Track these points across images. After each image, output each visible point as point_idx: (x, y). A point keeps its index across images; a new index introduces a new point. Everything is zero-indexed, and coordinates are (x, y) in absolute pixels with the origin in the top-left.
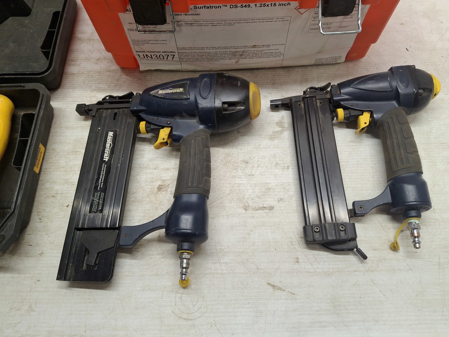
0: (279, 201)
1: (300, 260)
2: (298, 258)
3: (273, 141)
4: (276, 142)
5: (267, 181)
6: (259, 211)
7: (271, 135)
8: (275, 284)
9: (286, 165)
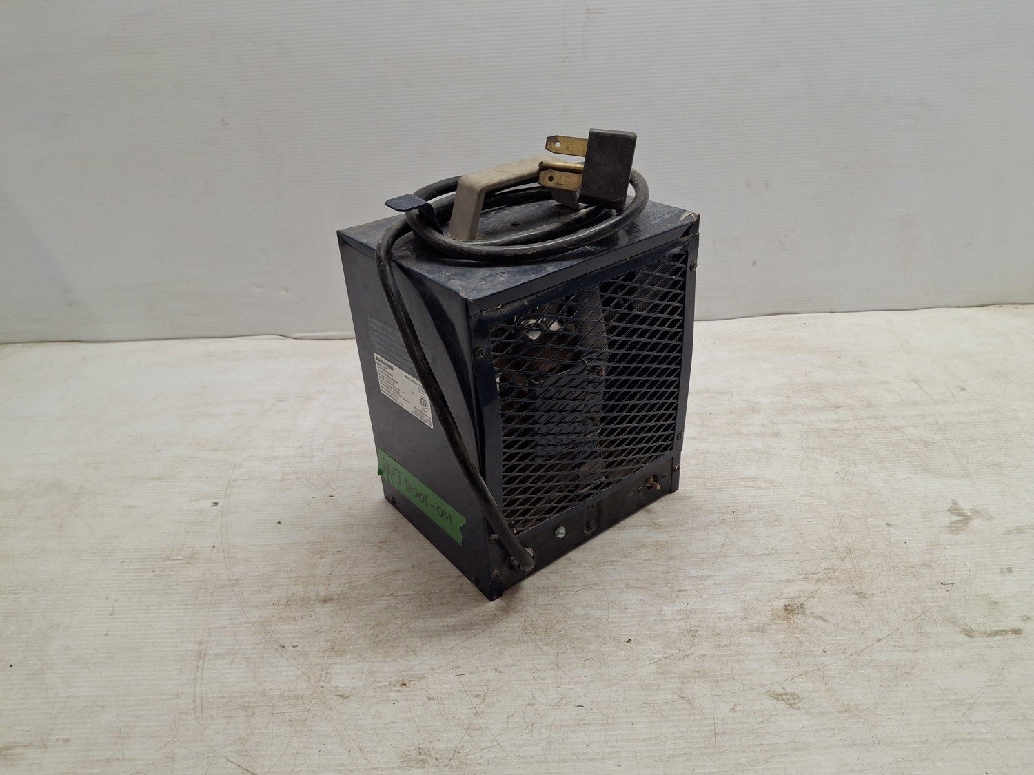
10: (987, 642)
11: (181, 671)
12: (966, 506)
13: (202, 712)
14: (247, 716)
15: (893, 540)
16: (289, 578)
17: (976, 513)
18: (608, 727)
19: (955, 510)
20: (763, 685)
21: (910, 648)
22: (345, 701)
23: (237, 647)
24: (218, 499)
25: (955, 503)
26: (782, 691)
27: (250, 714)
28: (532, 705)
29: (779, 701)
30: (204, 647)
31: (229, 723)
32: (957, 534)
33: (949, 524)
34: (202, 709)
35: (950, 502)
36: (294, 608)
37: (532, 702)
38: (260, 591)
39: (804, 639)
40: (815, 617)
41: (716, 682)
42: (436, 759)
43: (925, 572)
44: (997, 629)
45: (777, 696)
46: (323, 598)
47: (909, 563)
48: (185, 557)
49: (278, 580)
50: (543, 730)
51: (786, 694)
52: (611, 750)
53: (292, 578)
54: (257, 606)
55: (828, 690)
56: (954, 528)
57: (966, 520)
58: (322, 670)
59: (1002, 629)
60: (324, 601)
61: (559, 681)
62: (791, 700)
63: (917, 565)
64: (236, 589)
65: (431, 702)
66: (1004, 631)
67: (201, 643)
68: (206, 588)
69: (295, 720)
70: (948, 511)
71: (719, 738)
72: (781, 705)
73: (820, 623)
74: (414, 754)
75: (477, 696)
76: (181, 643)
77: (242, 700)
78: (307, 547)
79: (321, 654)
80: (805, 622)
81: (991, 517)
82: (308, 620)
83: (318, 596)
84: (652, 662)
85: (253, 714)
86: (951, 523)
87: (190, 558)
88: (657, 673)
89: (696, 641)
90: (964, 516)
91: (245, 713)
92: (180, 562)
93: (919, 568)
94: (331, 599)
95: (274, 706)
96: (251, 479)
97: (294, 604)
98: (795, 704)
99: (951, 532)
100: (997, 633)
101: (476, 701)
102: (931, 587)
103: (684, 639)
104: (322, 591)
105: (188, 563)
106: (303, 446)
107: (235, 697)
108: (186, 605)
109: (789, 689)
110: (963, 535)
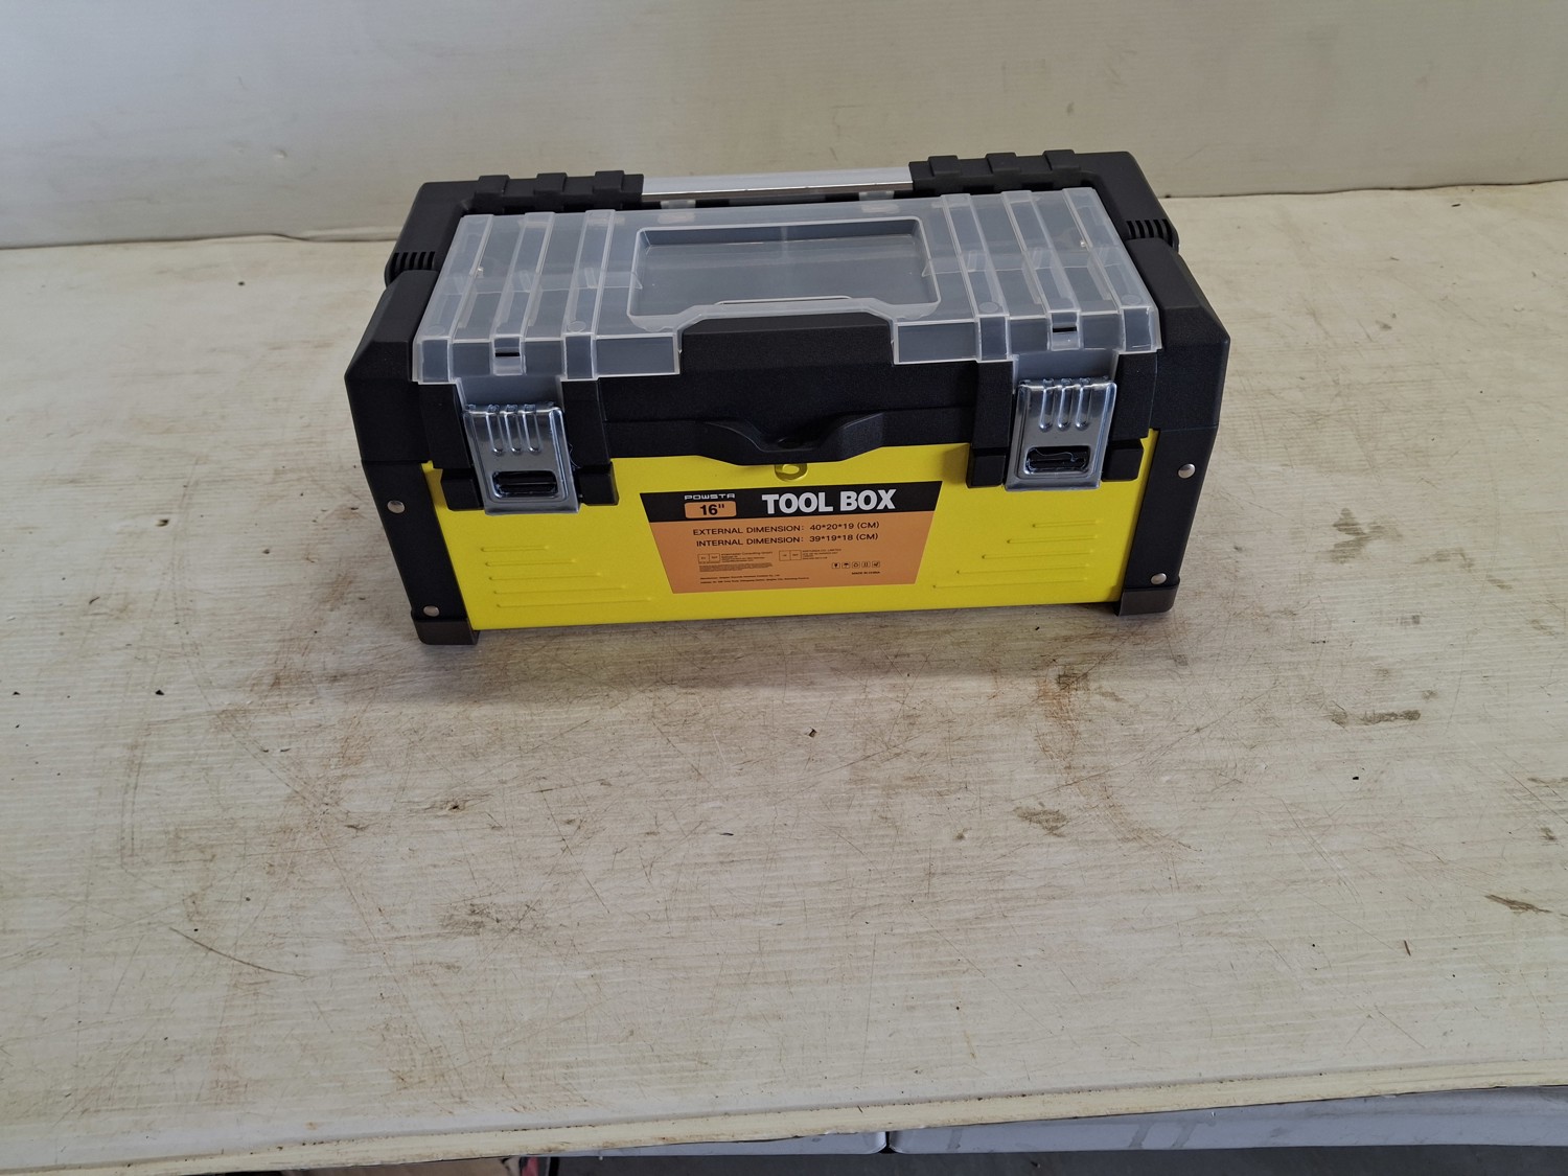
0: (1427, 698)
1: (1556, 834)
2: (1547, 830)
3: (1346, 565)
4: (1351, 566)
5: (1372, 654)
6: (1382, 725)
7: (1334, 551)
8: (1512, 898)
9: (1409, 615)
10: (1364, 731)
11: (100, 794)
12: (1363, 520)
13: (131, 856)
14: (205, 861)
15: (1241, 574)
16: (279, 641)
17: (1378, 530)
18: (768, 865)
19: (1346, 525)
20: (1009, 800)
21: (1246, 743)
22: (360, 833)
23: (192, 752)
24: (170, 513)
25: (1346, 513)
26: (1039, 808)
27: (209, 857)
28: (653, 833)
29: (1032, 824)
30: (138, 752)
31: (174, 871)
32: (1342, 563)
33: (1332, 548)
34: (133, 849)
35: (1339, 512)
36: (285, 689)
37: (654, 829)
38: (231, 662)
39: (1082, 728)
40: (1103, 694)
41: (940, 794)
42: (498, 921)
43: (1284, 622)
44: (1384, 711)
45: (1029, 816)
46: (333, 672)
47: (1261, 608)
48: (112, 610)
49: (261, 645)
50: (667, 872)
51: (1044, 812)
52: (768, 900)
53: (284, 641)
54: (225, 687)
55: (1110, 807)
56: (1340, 554)
57: (1361, 539)
58: (326, 787)
59: (1391, 711)
60: (335, 679)
61: (700, 796)
62: (1053, 823)
63: (1274, 612)
64: (194, 660)
65: (497, 833)
66: (1393, 714)
67: (134, 747)
68: (145, 660)
69: (280, 865)
70: (1335, 525)
71: (934, 880)
72: (1036, 830)
73: (1109, 704)
74: (462, 914)
75: (569, 822)
76: (102, 747)
77: (196, 835)
78: (310, 592)
79: (325, 762)
80: (1088, 701)
81: (1400, 536)
82: (307, 709)
83: (325, 669)
84: (844, 764)
85: (214, 856)
86: (1336, 545)
87: (122, 611)
88: (850, 781)
89: (915, 732)
90: (1358, 534)
91: (200, 856)
92: (105, 617)
93: (1276, 618)
94: (345, 675)
95: (246, 843)
96: (224, 481)
97: (286, 683)
98: (1057, 828)
99: (1335, 559)
100: (1382, 718)
101: (568, 829)
102: (1290, 647)
103: (896, 728)
104: (332, 663)
105: (118, 618)
106: (309, 426)
107: (186, 830)
108: (112, 686)
109: (1049, 806)
110: (1352, 565)
